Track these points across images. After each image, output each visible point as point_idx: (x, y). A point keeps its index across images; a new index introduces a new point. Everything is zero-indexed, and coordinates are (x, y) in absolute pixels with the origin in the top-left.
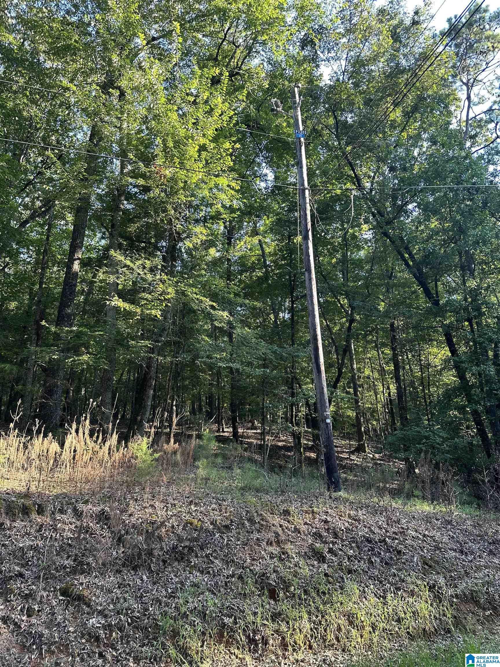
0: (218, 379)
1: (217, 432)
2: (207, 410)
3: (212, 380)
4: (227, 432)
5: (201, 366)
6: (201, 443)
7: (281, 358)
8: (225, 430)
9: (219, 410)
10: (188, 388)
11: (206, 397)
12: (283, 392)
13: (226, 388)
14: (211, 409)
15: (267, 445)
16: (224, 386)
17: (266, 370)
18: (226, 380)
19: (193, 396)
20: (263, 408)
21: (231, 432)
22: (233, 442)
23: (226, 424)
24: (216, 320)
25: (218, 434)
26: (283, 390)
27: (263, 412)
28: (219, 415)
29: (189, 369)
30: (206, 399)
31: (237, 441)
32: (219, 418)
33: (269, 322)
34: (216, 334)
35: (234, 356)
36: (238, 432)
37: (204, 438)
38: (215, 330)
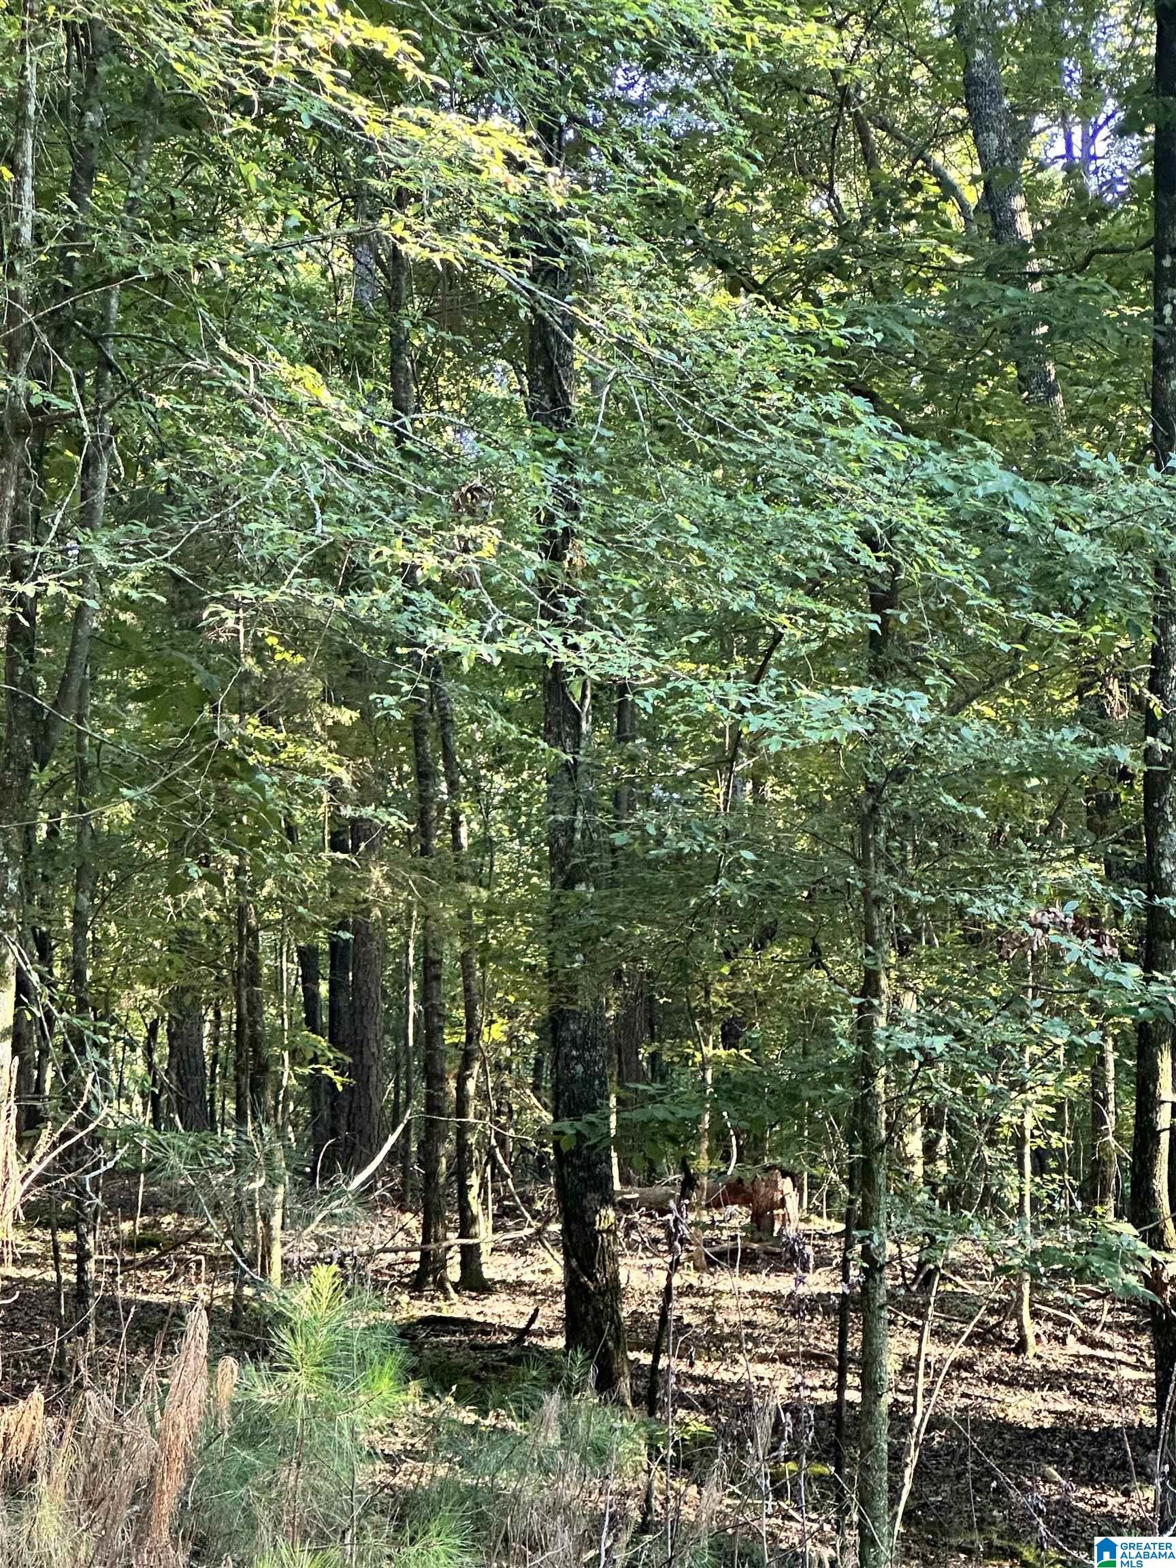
0: (424, 775)
1: (416, 1285)
2: (316, 1083)
3: (367, 792)
4: (515, 1287)
5: (259, 650)
6: (264, 1394)
7: (1043, 579)
8: (492, 1267)
9: (434, 1077)
10: (130, 865)
11: (307, 957)
12: (1065, 912)
13: (501, 862)
14: (359, 1070)
15: (900, 1420)
16: (485, 845)
17: (893, 696)
18: (500, 783)
19: (182, 940)
20: (864, 1070)
21: (549, 1294)
22: (571, 1390)
23: (505, 1215)
24: (402, 199)
25: (421, 1309)
26: (1065, 893)
27: (863, 1108)
28: (431, 1132)
29: (137, 678)
30: (309, 978)
31: (606, 1382)
32: (428, 1158)
33: (930, 215)
34: (398, 345)
35: (584, 553)
36: (614, 1290)
37: (293, 1347)
38: (394, 301)
